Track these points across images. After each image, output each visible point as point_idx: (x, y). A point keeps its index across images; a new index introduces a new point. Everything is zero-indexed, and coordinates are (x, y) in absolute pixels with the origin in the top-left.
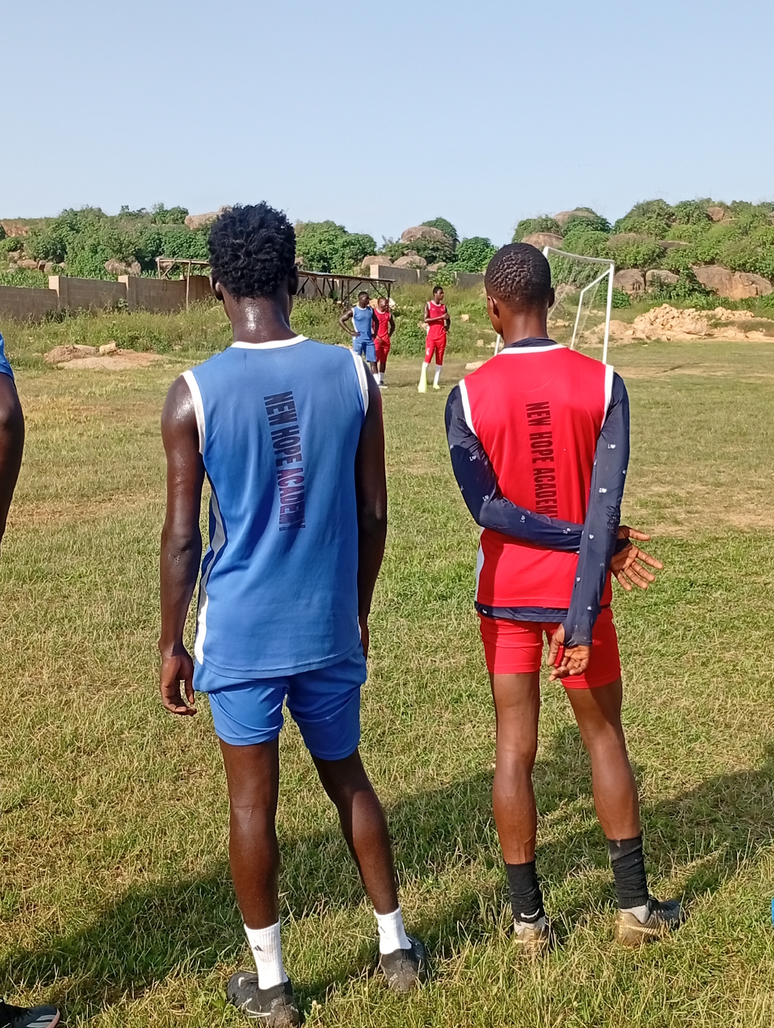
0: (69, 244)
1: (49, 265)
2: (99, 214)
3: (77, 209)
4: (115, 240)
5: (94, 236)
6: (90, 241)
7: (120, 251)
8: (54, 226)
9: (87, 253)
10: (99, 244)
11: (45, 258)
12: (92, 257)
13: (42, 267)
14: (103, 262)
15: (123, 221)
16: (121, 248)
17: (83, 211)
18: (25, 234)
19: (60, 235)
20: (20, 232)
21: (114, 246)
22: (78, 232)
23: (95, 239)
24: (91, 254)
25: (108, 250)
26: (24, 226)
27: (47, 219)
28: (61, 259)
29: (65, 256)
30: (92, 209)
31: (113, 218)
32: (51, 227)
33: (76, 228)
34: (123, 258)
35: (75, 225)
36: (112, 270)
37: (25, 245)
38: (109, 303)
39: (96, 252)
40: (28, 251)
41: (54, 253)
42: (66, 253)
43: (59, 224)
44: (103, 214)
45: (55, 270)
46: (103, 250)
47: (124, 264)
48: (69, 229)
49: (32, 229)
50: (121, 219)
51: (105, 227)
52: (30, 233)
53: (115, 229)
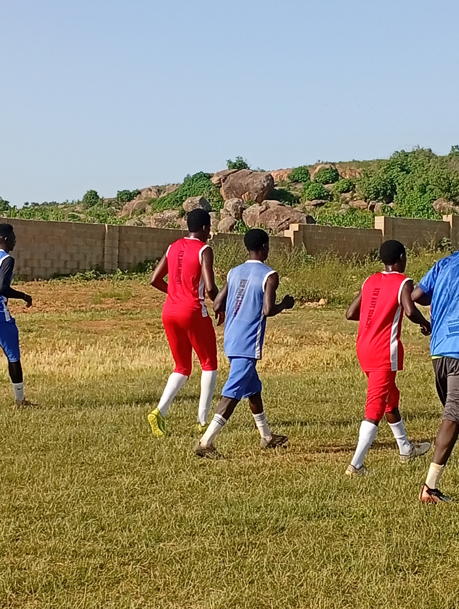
0: (399, 184)
1: (379, 205)
2: (429, 155)
3: (408, 150)
4: (444, 179)
5: (424, 176)
6: (420, 182)
7: (448, 190)
8: (385, 167)
9: (416, 193)
10: (428, 184)
11: (375, 199)
12: (420, 197)
13: (372, 208)
14: (431, 201)
15: (452, 160)
16: (450, 187)
17: (414, 152)
18: (358, 176)
19: (391, 176)
20: (353, 174)
21: (442, 186)
22: (408, 173)
23: (424, 180)
24: (420, 194)
25: (437, 190)
26: (358, 168)
27: (379, 161)
28: (390, 199)
29: (395, 196)
30: (422, 150)
31: (443, 158)
32: (382, 168)
33: (406, 168)
34: (451, 197)
36: (440, 209)
37: (357, 186)
38: (432, 243)
40: (359, 192)
41: (385, 193)
42: (396, 194)
43: (390, 165)
44: (434, 155)
45: (384, 210)
46: (432, 190)
47: (452, 203)
48: (399, 169)
49: (364, 171)
50: (451, 158)
51: (435, 167)
52: (362, 175)
53: (444, 169)
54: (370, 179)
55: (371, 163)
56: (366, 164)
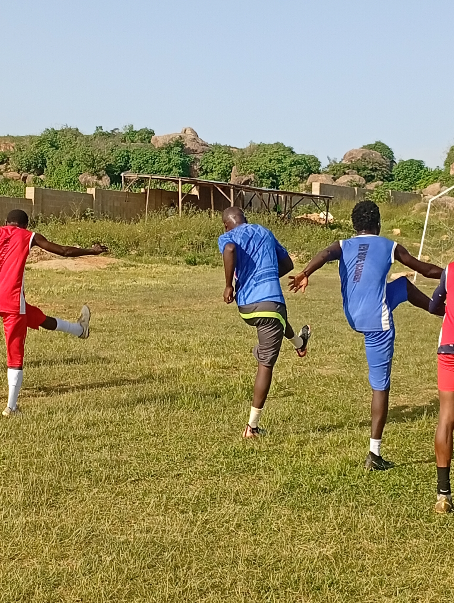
0: (49, 159)
1: (31, 177)
2: (76, 133)
3: (58, 128)
4: (89, 156)
5: (71, 152)
6: (67, 157)
7: (92, 166)
8: (37, 143)
9: (64, 167)
10: (75, 160)
11: (28, 170)
12: (68, 171)
13: (25, 179)
14: (77, 175)
15: (97, 139)
16: (94, 163)
17: (62, 131)
18: (12, 149)
19: (42, 151)
20: (8, 148)
21: (88, 162)
22: (57, 149)
23: (71, 155)
24: (67, 168)
25: (82, 164)
26: (12, 143)
27: (31, 137)
28: (41, 172)
29: (45, 169)
30: (70, 129)
31: (88, 137)
32: (34, 143)
33: (56, 144)
34: (95, 172)
35: (55, 142)
36: (85, 182)
37: (10, 159)
38: (77, 212)
39: (72, 167)
40: (13, 164)
41: (36, 166)
42: (46, 167)
43: (41, 141)
44: (80, 133)
45: (35, 181)
46: (78, 165)
47: (96, 177)
48: (50, 145)
49: (17, 145)
50: (95, 137)
51: (81, 145)
52: (16, 149)
53: (89, 147)
54: (23, 152)
55: (24, 138)
56: (19, 139)
